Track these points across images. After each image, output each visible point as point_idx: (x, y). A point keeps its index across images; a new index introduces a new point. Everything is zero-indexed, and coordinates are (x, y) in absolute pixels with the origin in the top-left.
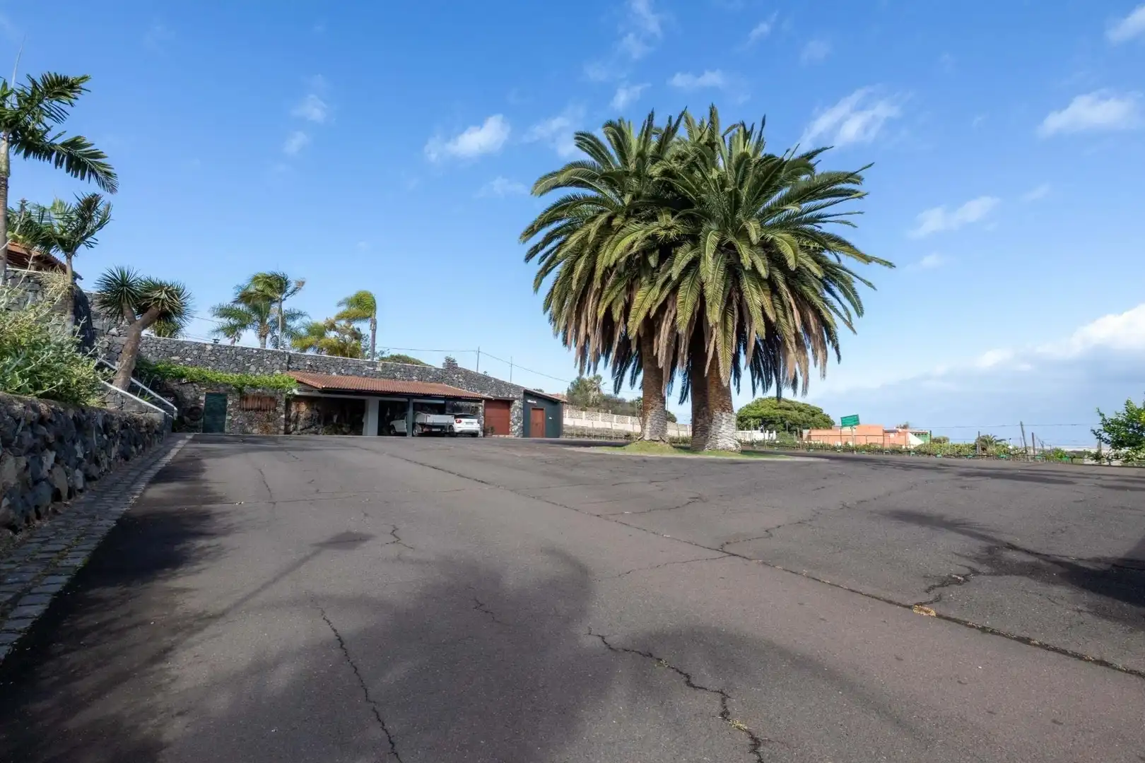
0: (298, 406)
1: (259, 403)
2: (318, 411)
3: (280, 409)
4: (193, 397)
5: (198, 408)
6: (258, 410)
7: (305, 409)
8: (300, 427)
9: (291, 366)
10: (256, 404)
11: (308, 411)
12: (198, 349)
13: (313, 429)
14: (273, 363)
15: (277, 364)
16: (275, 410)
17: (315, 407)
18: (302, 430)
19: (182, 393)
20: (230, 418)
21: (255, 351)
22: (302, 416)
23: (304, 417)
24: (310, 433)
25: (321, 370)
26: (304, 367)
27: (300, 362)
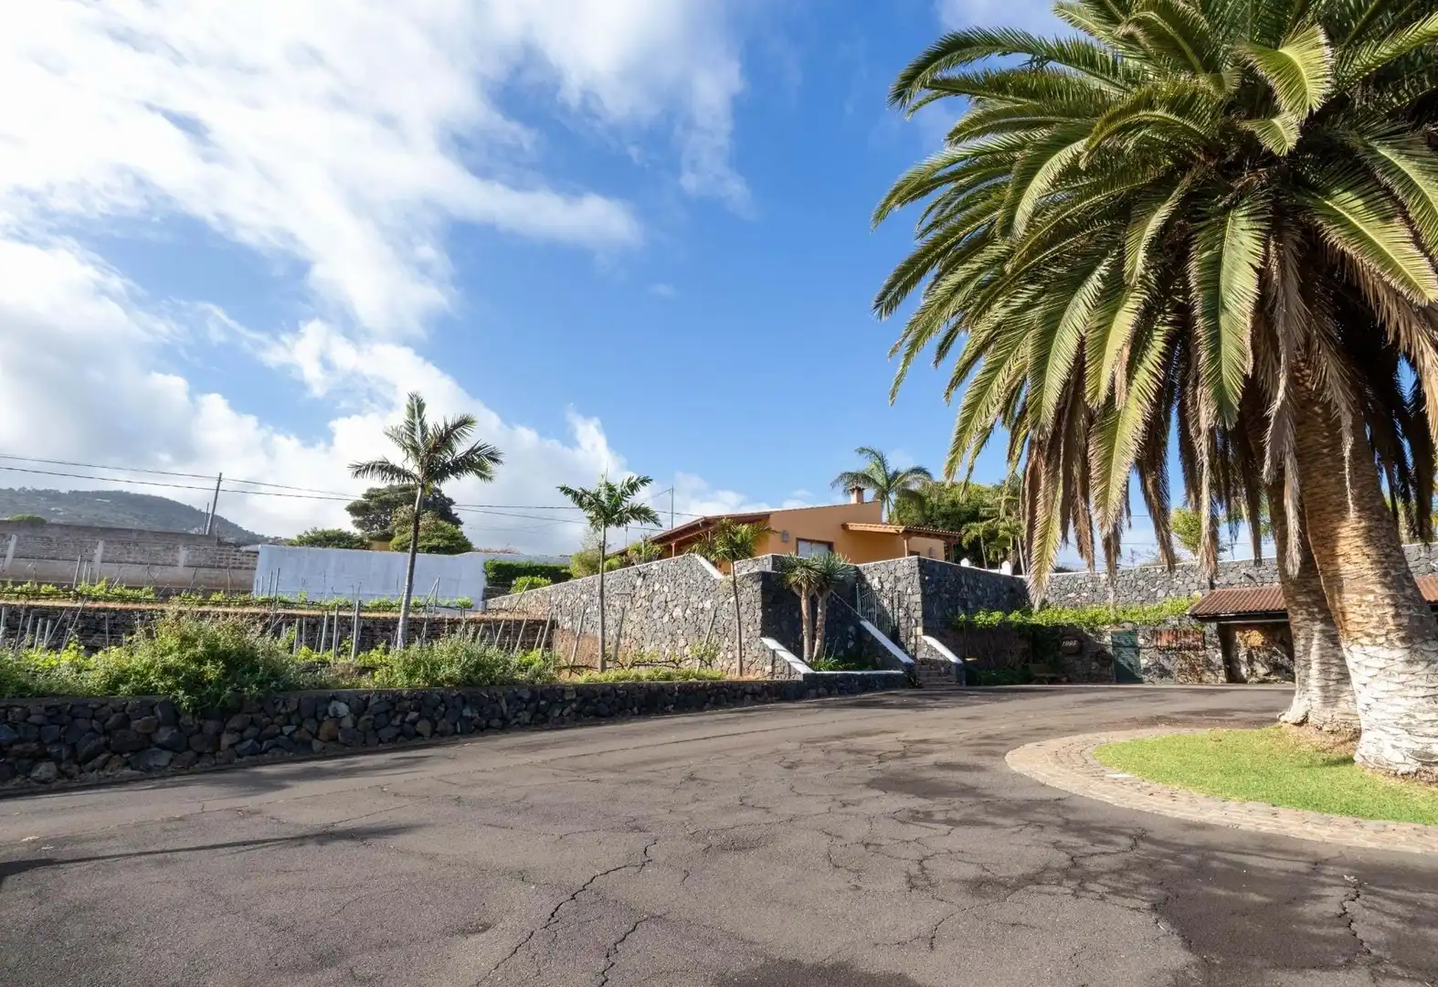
0: (1247, 638)
6: (1180, 649)
7: (1260, 643)
9: (1216, 583)
10: (1174, 640)
14: (1186, 581)
15: (1193, 582)
16: (1205, 647)
18: (1266, 675)
20: (1145, 661)
21: (1159, 571)
25: (1270, 580)
26: (1238, 581)
27: (1231, 575)
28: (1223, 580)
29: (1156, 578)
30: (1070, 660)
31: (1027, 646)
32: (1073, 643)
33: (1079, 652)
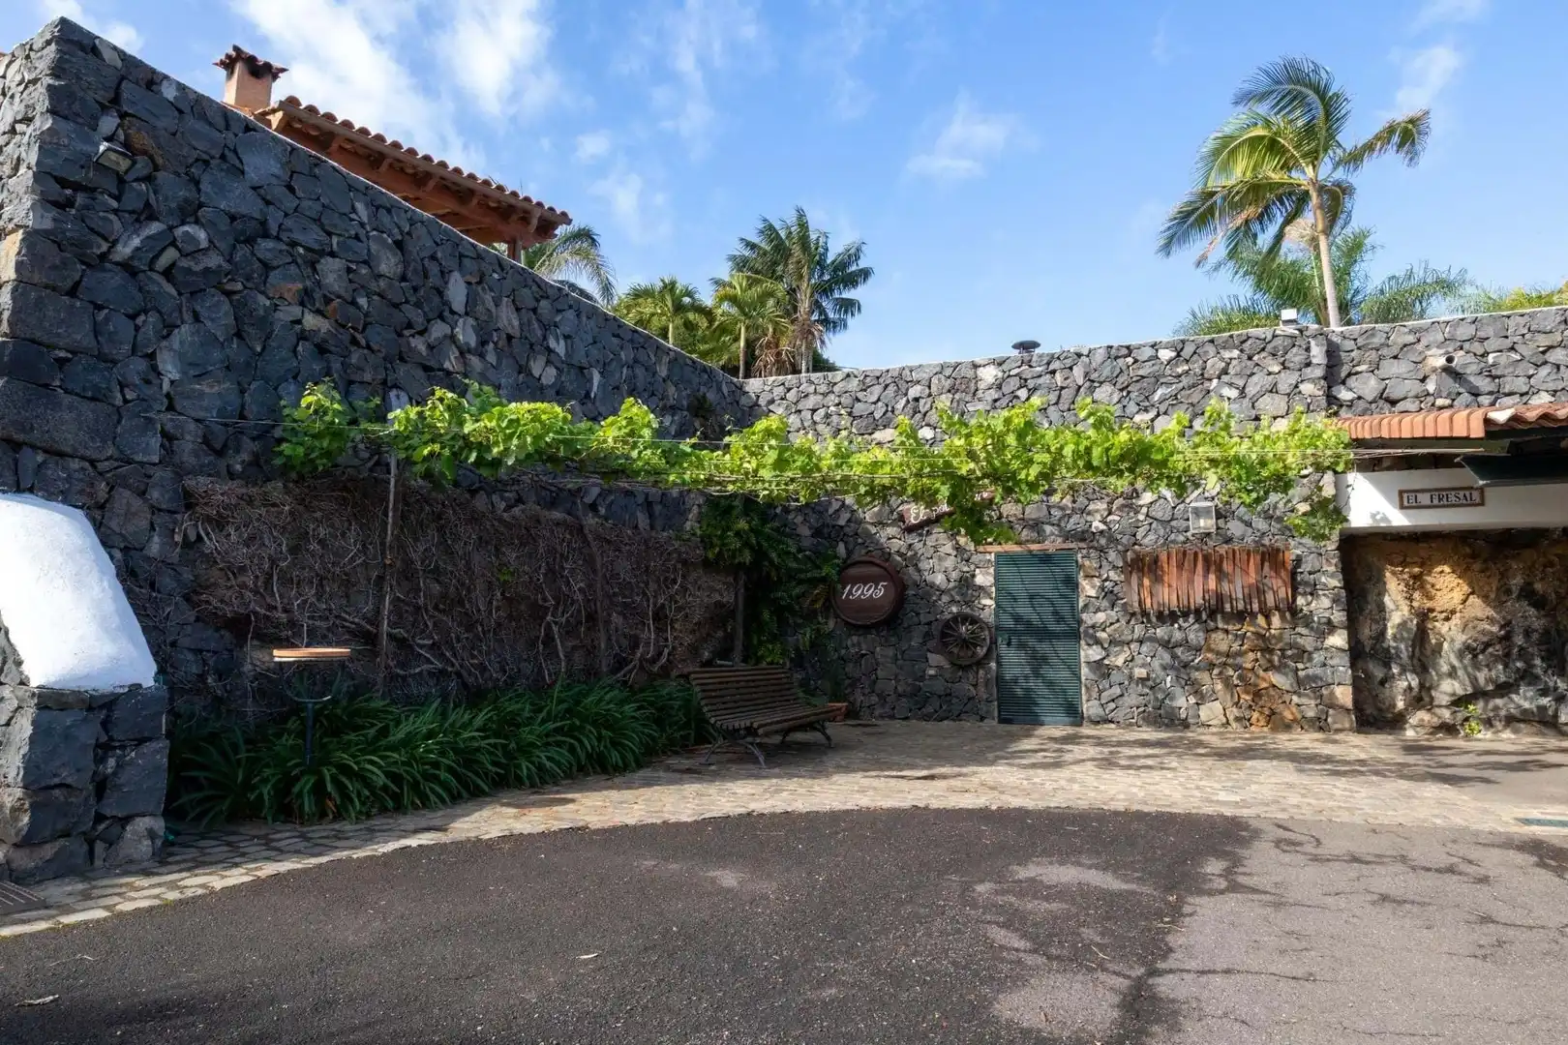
0: (1417, 583)
1: (1212, 584)
2: (1538, 602)
3: (1322, 606)
4: (954, 575)
5: (974, 621)
6: (1212, 612)
7: (1457, 596)
8: (1448, 688)
9: (1345, 395)
10: (1200, 588)
11: (1477, 607)
12: (952, 390)
13: (1524, 699)
14: (1251, 390)
15: (1273, 390)
16: (1294, 610)
17: (1517, 582)
18: (1459, 702)
19: (914, 561)
20: (1094, 653)
21: (1166, 355)
22: (1451, 635)
23: (1461, 639)
24: (1510, 721)
25: (1521, 385)
26: (1415, 387)
27: (1391, 368)
28: (1367, 386)
29: (1157, 380)
30: (854, 643)
31: (728, 598)
32: (875, 592)
33: (892, 620)
